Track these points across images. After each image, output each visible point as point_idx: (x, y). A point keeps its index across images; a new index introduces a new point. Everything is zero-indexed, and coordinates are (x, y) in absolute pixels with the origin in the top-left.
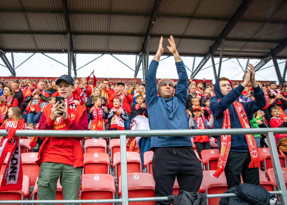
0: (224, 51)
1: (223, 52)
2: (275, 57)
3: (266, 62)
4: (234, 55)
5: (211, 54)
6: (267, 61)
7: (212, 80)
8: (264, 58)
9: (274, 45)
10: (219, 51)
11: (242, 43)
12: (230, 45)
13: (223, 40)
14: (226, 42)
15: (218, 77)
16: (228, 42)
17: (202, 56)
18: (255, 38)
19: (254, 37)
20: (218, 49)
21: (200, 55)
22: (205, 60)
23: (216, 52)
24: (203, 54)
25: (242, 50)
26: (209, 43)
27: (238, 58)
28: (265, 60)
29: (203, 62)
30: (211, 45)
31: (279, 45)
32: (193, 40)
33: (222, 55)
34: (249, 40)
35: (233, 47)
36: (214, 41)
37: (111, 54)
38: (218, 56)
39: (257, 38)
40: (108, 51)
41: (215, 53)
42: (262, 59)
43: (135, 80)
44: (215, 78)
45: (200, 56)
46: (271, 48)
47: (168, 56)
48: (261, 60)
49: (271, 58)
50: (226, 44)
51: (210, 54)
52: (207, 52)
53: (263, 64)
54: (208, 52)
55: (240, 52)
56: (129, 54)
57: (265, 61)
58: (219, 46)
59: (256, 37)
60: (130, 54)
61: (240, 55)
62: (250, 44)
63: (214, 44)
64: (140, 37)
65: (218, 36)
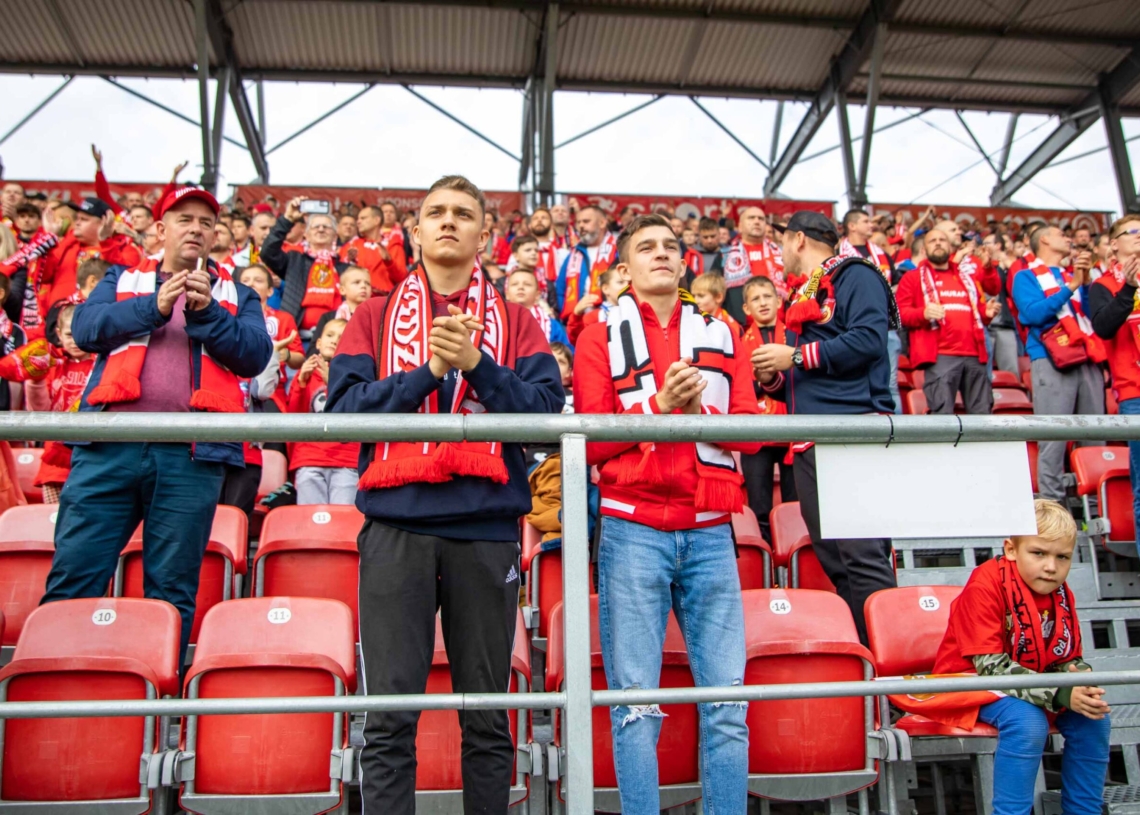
0: (885, 76)
1: (881, 82)
2: (1114, 106)
3: (1078, 127)
4: (945, 95)
5: (838, 89)
6: (1084, 123)
7: (835, 202)
8: (1072, 110)
9: (1112, 57)
10: (866, 75)
11: (972, 45)
12: (920, 49)
13: (882, 30)
14: (894, 36)
15: (857, 189)
16: (903, 36)
17: (801, 98)
18: (1025, 24)
19: (1021, 18)
20: (864, 69)
21: (795, 93)
22: (814, 118)
23: (857, 80)
24: (806, 89)
25: (975, 76)
26: (827, 41)
27: (963, 110)
28: (1077, 120)
29: (809, 125)
30: (838, 52)
31: (1131, 54)
32: (755, 27)
33: (877, 95)
34: (998, 31)
35: (934, 60)
36: (849, 33)
37: (406, 85)
38: (859, 97)
39: (1035, 22)
40: (388, 71)
41: (853, 86)
42: (1064, 114)
43: (498, 199)
44: (847, 193)
45: (793, 97)
46: (1100, 69)
47: (656, 96)
48: (1061, 117)
49: (1096, 112)
50: (905, 46)
51: (835, 89)
52: (824, 78)
53: (1068, 138)
54: (827, 82)
55: (968, 81)
56: (483, 83)
57: (1074, 124)
58: (865, 57)
59: (1031, 16)
60: (489, 84)
61: (968, 96)
62: (1007, 47)
63: (847, 48)
64: (522, 11)
65: (863, 10)
